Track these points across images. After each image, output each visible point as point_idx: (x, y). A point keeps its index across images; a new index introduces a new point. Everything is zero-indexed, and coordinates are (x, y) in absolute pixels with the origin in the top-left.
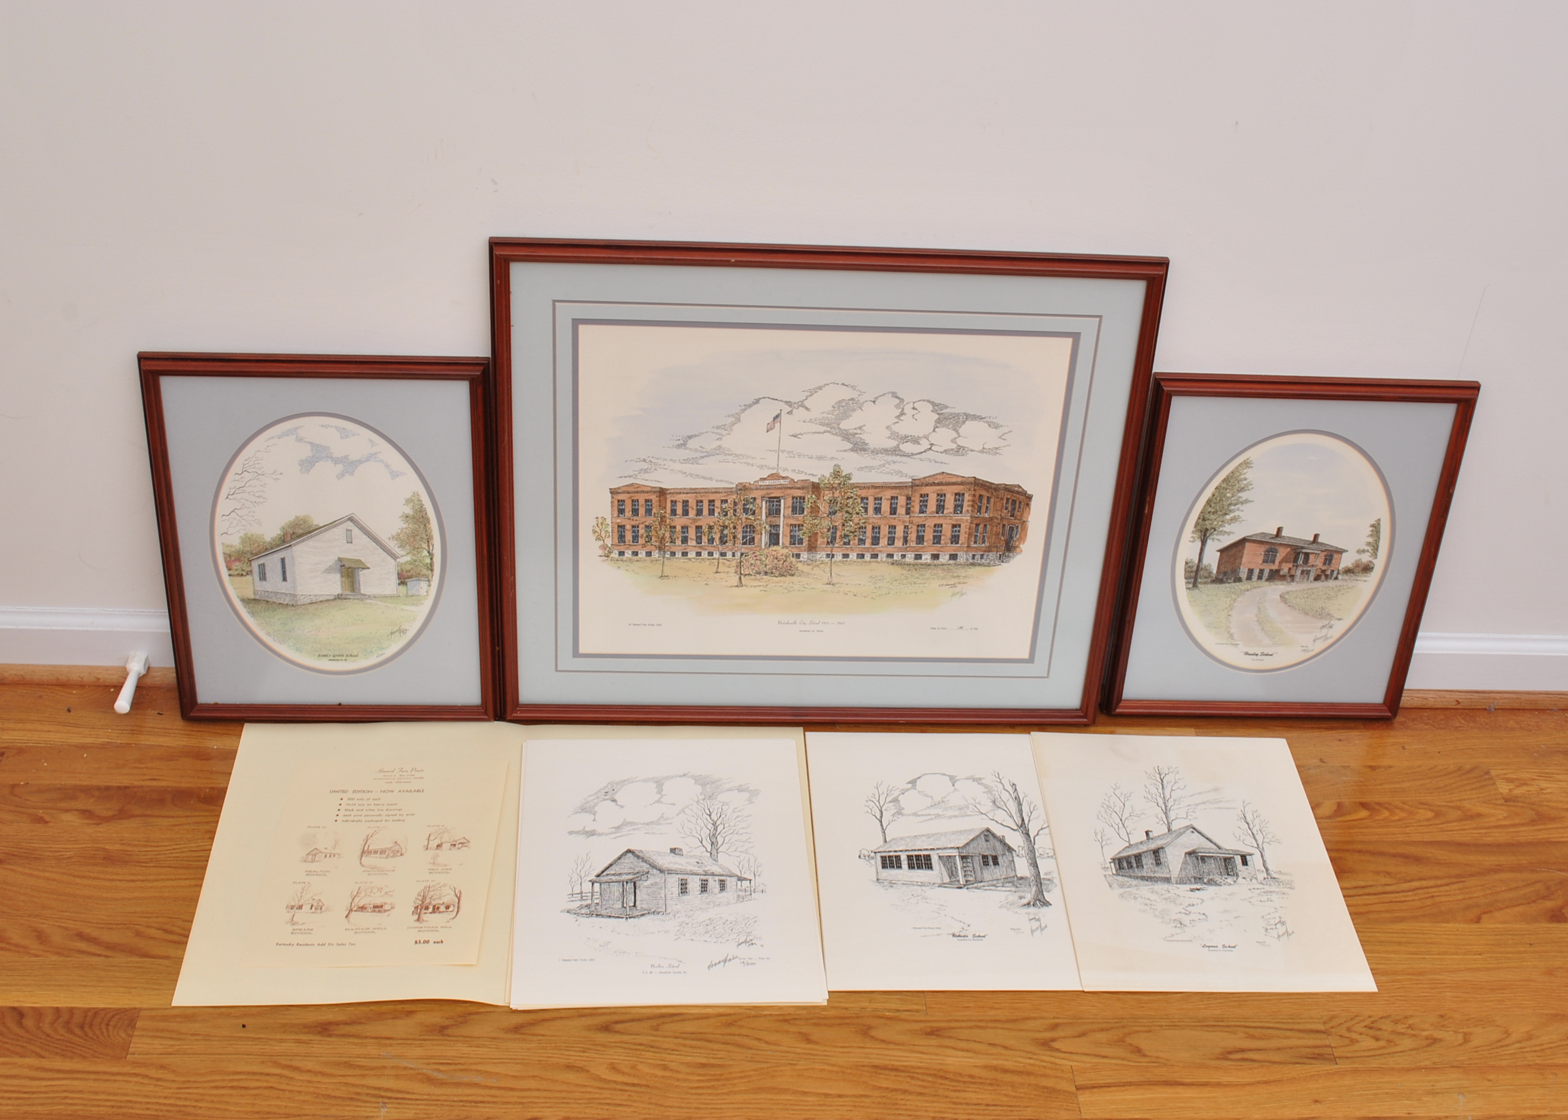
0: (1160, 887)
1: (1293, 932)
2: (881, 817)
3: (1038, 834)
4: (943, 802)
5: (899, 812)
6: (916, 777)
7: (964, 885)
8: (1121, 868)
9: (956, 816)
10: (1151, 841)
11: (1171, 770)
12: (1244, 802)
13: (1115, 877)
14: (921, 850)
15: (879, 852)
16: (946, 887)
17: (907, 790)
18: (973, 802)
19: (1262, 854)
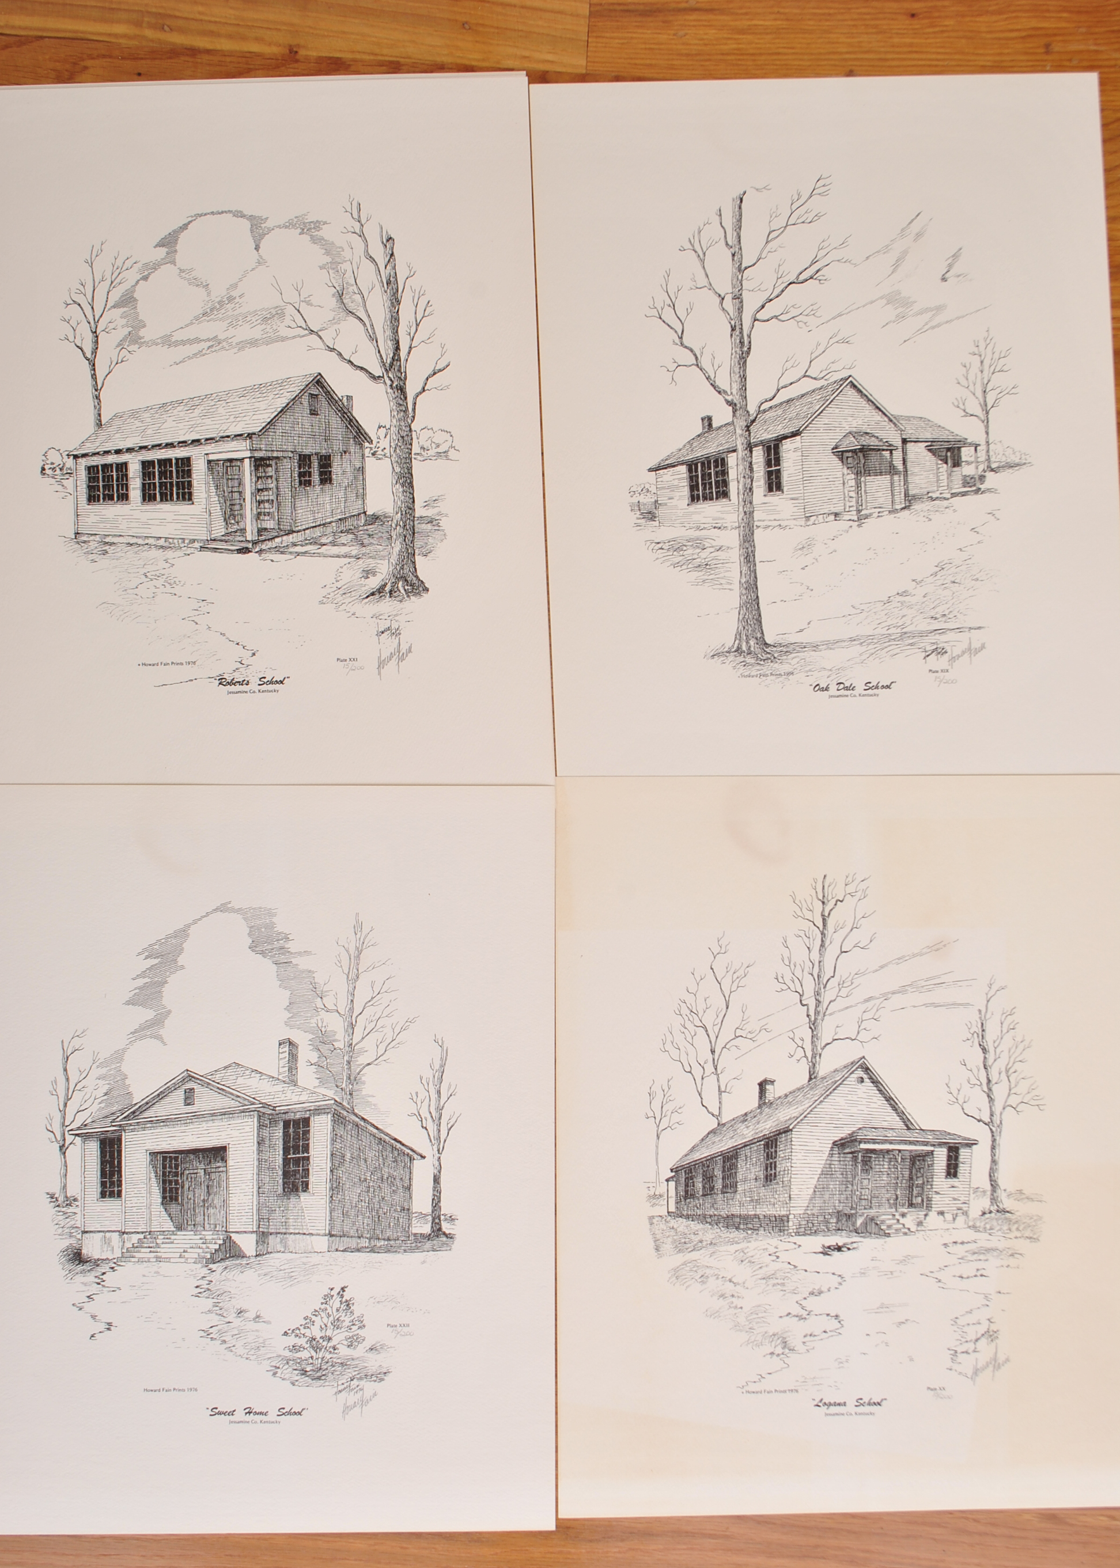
0: (762, 1243)
1: (1007, 1360)
2: (95, 351)
3: (424, 390)
4: (231, 299)
5: (133, 338)
6: (176, 226)
7: (255, 543)
8: (687, 1195)
9: (253, 343)
10: (766, 1110)
11: (851, 889)
12: (990, 986)
13: (673, 1223)
14: (170, 445)
15: (84, 455)
16: (215, 550)
17: (155, 267)
18: (294, 298)
19: (994, 1141)
